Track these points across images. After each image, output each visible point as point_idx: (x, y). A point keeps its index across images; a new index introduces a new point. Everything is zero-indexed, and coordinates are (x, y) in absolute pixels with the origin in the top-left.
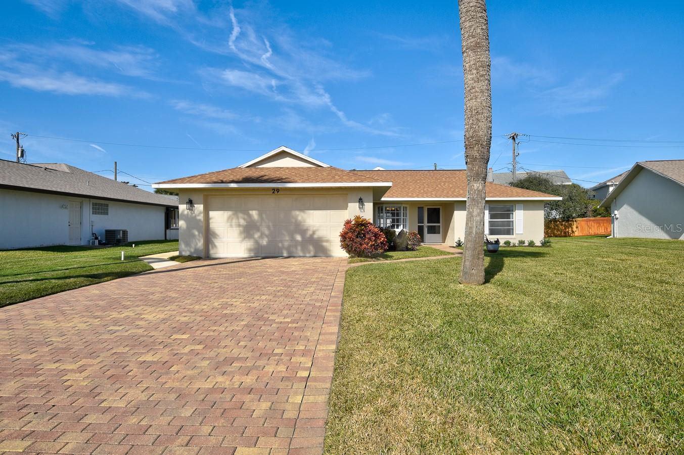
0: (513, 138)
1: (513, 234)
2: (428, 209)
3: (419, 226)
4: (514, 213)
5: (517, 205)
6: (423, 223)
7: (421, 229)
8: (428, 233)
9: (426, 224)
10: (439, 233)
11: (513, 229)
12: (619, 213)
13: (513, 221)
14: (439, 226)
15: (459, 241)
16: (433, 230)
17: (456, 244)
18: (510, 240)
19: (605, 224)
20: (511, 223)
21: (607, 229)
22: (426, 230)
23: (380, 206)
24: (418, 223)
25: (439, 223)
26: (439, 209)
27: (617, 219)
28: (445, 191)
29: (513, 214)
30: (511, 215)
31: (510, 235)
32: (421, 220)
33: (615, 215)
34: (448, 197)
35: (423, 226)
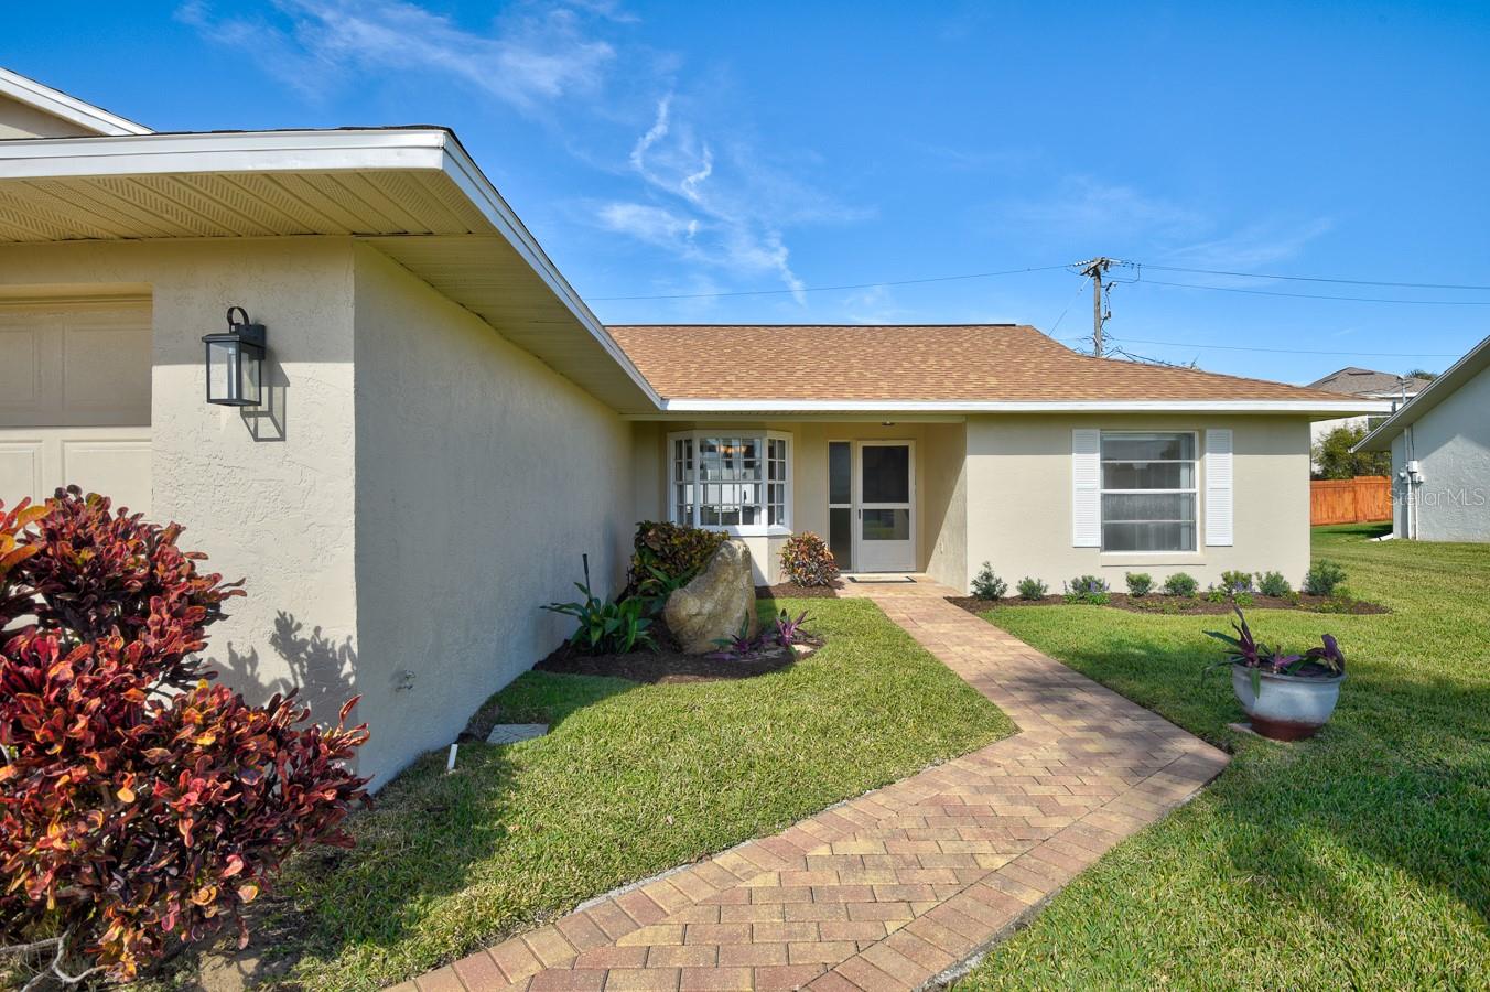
0: (1096, 273)
1: (1192, 547)
2: (864, 448)
3: (833, 511)
4: (1197, 464)
5: (1209, 432)
6: (848, 501)
7: (839, 523)
8: (865, 538)
9: (858, 504)
10: (906, 537)
11: (1192, 527)
12: (1426, 470)
13: (1191, 498)
14: (907, 511)
15: (988, 576)
16: (884, 526)
17: (974, 588)
18: (1190, 573)
19: (1329, 498)
20: (1184, 504)
21: (1333, 509)
22: (857, 526)
23: (683, 436)
24: (833, 501)
25: (905, 499)
26: (905, 449)
27: (1417, 484)
28: (928, 380)
29: (1191, 466)
30: (1184, 473)
31: (1179, 549)
32: (840, 492)
33: (1411, 474)
34: (941, 398)
35: (848, 511)
